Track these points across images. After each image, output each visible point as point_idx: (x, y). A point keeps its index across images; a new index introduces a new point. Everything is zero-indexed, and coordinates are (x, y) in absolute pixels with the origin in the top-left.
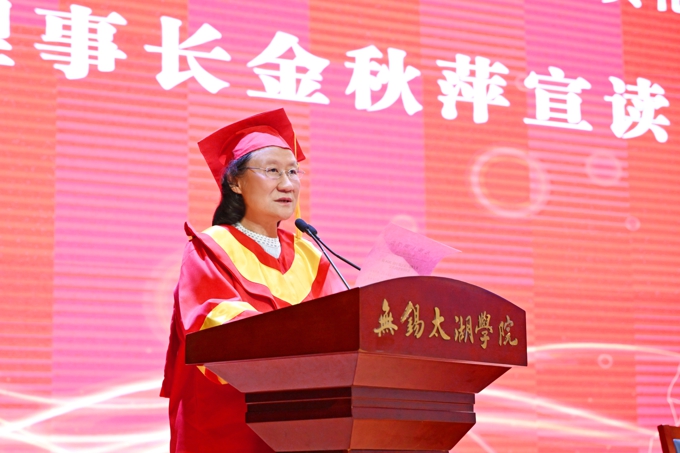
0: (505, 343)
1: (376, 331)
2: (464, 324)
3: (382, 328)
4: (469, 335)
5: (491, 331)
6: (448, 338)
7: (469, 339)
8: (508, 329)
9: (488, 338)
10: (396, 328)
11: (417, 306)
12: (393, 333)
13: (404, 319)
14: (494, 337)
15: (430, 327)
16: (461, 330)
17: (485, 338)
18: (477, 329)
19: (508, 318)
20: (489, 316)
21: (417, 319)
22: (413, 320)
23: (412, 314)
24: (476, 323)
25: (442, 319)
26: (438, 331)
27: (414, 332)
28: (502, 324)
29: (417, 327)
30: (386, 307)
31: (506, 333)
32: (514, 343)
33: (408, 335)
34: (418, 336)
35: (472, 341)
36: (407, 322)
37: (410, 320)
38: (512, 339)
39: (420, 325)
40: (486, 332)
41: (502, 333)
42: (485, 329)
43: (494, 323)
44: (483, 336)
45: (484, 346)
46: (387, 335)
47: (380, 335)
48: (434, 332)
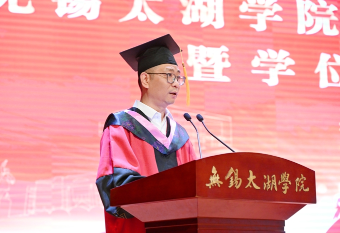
0: (300, 190)
1: (207, 185)
2: (271, 179)
3: (211, 184)
4: (274, 186)
5: (290, 183)
6: (259, 188)
7: (274, 188)
8: (302, 182)
9: (288, 188)
10: (222, 183)
11: (237, 170)
12: (219, 186)
13: (227, 178)
14: (292, 187)
15: (245, 182)
16: (268, 183)
17: (286, 188)
18: (279, 183)
19: (302, 175)
20: (288, 175)
21: (236, 178)
22: (234, 178)
23: (233, 175)
24: (279, 179)
25: (255, 177)
26: (251, 184)
27: (234, 185)
28: (298, 179)
29: (237, 182)
30: (214, 171)
31: (301, 184)
32: (307, 190)
33: (230, 187)
34: (238, 187)
35: (276, 189)
36: (229, 179)
37: (232, 178)
38: (305, 188)
39: (239, 181)
40: (286, 184)
41: (297, 185)
42: (285, 182)
43: (292, 178)
44: (284, 186)
45: (285, 192)
46: (215, 187)
47: (210, 187)
48: (249, 185)
